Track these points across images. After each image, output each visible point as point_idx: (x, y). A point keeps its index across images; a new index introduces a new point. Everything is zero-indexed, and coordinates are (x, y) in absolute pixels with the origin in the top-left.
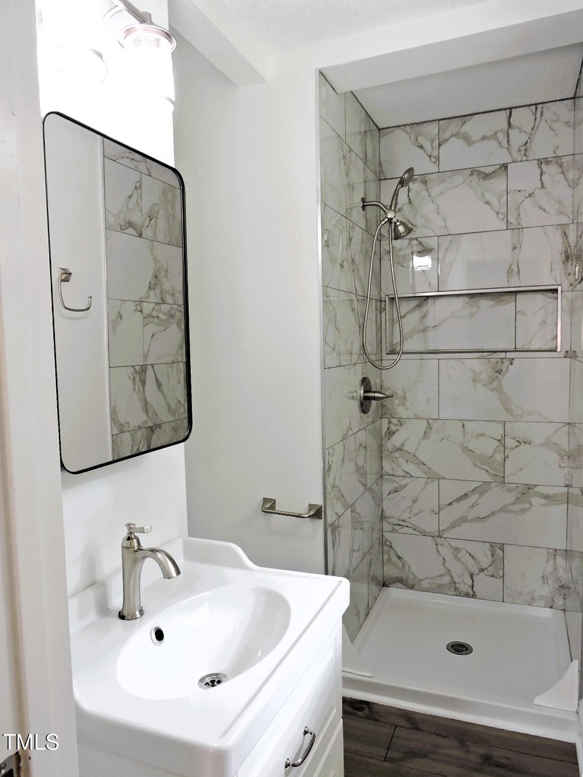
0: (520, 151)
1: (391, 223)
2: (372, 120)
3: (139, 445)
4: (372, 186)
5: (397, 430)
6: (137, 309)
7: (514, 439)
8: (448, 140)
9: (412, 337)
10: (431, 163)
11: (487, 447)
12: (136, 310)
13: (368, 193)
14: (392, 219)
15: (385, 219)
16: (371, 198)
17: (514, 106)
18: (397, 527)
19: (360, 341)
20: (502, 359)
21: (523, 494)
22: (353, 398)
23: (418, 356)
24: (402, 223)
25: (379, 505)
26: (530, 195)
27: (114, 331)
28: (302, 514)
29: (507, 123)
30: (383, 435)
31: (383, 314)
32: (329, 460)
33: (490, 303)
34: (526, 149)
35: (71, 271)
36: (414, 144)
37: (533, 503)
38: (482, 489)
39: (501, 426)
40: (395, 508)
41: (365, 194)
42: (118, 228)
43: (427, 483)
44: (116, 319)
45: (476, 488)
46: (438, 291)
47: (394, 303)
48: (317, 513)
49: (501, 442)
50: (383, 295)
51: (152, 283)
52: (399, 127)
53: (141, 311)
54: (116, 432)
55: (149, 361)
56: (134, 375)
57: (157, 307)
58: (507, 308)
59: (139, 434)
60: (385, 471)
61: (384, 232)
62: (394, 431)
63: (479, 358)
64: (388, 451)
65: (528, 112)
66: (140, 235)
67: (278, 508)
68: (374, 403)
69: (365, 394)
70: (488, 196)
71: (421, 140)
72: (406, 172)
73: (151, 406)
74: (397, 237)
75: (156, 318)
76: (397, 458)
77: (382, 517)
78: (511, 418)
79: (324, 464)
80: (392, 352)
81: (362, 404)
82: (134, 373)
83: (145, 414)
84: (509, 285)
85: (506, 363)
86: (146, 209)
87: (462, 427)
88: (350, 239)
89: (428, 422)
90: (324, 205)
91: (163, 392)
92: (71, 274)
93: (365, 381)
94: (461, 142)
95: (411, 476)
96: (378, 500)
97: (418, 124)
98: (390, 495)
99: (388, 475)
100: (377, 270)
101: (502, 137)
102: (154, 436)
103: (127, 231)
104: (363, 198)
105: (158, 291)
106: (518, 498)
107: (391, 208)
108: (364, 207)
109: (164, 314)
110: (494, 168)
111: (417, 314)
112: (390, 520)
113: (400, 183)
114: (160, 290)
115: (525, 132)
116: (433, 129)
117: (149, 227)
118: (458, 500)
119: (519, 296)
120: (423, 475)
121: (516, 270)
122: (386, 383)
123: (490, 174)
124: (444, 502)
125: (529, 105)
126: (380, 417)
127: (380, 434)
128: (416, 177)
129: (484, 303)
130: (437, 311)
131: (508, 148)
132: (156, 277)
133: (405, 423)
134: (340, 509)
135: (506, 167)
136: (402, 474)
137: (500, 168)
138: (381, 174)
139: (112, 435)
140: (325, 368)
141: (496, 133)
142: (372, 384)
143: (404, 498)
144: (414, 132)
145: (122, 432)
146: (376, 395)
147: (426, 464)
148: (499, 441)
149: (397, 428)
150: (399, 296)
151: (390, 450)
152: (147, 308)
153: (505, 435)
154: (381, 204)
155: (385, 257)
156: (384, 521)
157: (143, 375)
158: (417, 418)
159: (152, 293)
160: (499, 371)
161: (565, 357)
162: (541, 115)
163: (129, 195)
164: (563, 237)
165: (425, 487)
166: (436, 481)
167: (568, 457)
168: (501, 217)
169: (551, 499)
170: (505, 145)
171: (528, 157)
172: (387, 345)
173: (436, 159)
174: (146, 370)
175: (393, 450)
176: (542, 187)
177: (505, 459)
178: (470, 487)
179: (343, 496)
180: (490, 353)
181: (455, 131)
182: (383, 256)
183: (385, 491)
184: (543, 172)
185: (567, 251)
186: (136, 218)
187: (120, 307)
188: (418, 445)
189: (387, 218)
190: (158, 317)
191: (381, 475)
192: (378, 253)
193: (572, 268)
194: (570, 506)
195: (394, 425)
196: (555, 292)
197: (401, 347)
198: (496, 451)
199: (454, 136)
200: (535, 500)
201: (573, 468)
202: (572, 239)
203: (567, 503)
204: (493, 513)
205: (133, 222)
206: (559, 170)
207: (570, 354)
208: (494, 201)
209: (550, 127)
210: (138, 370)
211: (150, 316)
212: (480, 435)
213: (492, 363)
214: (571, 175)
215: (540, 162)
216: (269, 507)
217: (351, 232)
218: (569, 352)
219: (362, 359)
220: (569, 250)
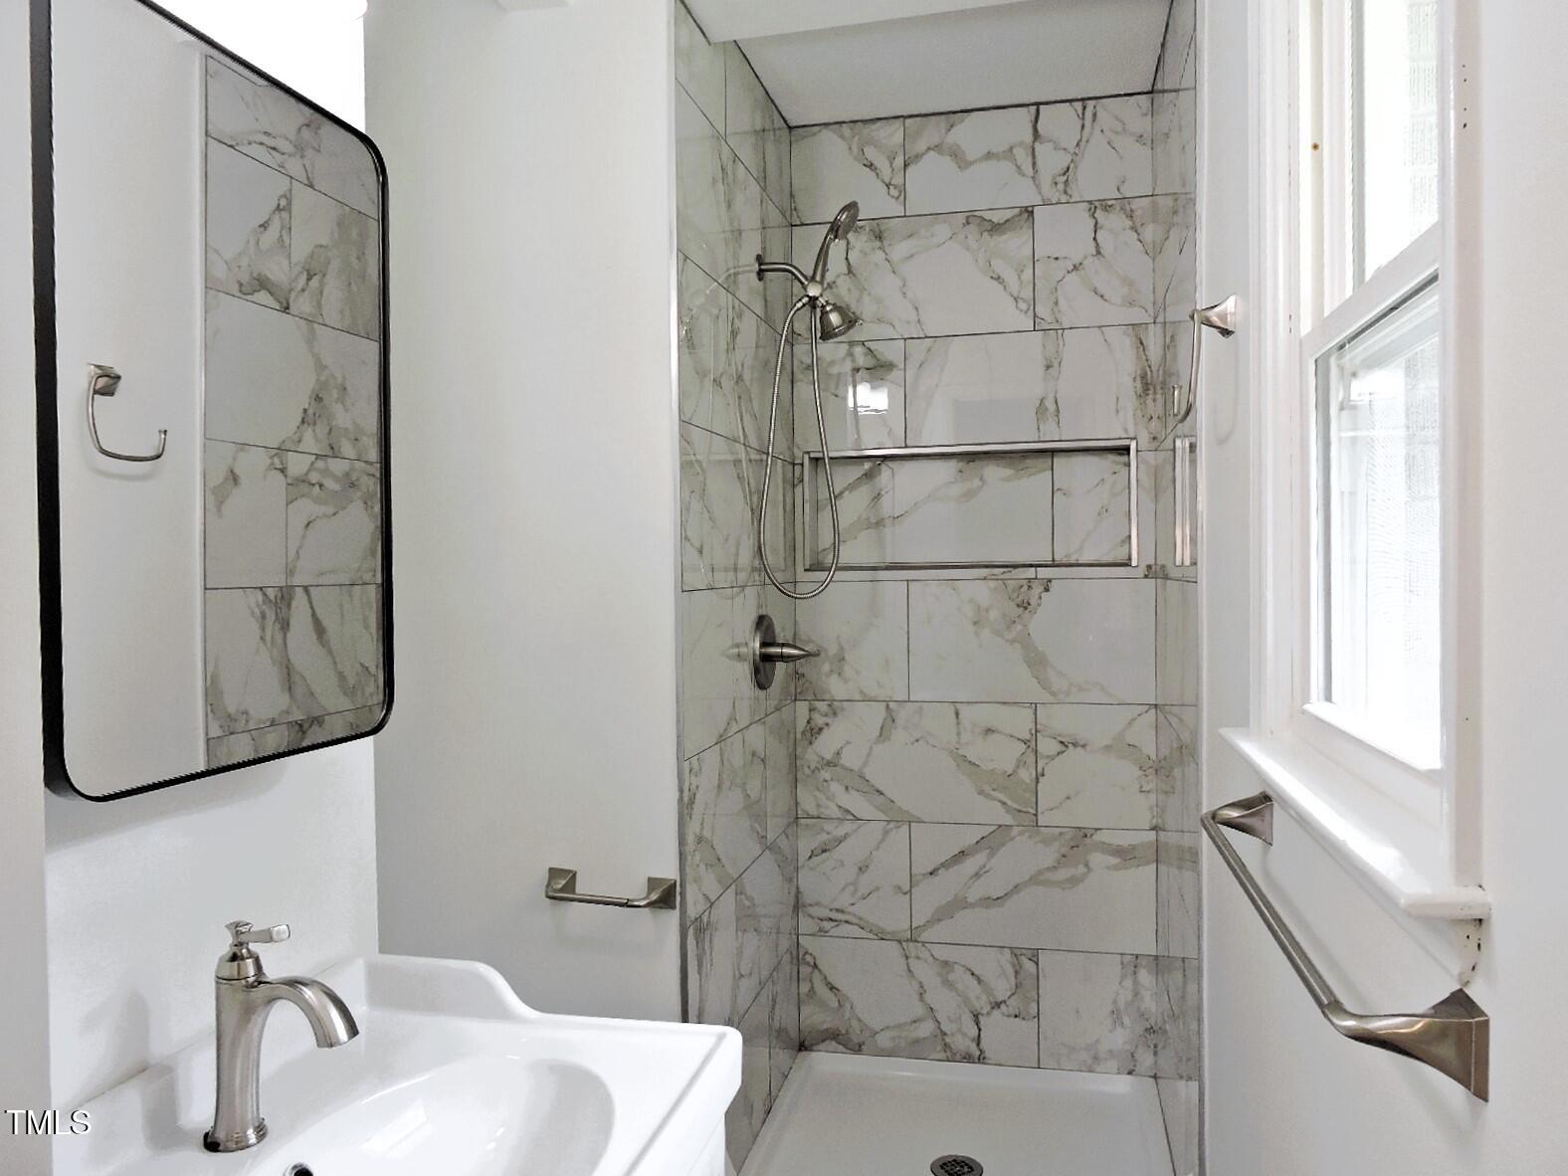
0: (1056, 184)
1: (814, 307)
2: (777, 108)
4: (777, 236)
5: (827, 724)
6: (273, 464)
7: (1054, 738)
8: (923, 156)
9: (857, 537)
10: (890, 198)
11: (1002, 755)
12: (272, 467)
13: (769, 249)
14: (817, 298)
15: (802, 298)
16: (775, 255)
17: (1044, 100)
18: (827, 925)
19: (754, 541)
20: (1029, 580)
21: (1073, 847)
22: (740, 656)
23: (868, 575)
24: (836, 308)
25: (790, 880)
26: (1075, 268)
27: (219, 509)
28: (633, 901)
29: (1030, 130)
30: (799, 736)
31: (798, 490)
32: (691, 783)
33: (1008, 472)
34: (1067, 180)
35: (118, 371)
36: (857, 160)
37: (1092, 864)
38: (993, 840)
39: (1030, 712)
40: (823, 884)
41: (764, 249)
42: (235, 290)
43: (886, 833)
44: (224, 486)
45: (982, 838)
46: (906, 447)
47: (822, 469)
48: (665, 897)
49: (1031, 744)
50: (798, 453)
51: (310, 412)
52: (829, 127)
53: (283, 471)
54: (215, 732)
55: (298, 581)
56: (264, 607)
57: (320, 464)
58: (1035, 482)
59: (272, 740)
60: (802, 810)
61: (800, 327)
62: (819, 725)
63: (985, 579)
64: (809, 767)
65: (1069, 113)
66: (286, 309)
67: (582, 888)
68: (780, 666)
69: (764, 650)
70: (998, 266)
71: (871, 153)
72: (843, 210)
73: (301, 676)
74: (827, 334)
75: (317, 487)
76: (826, 781)
77: (798, 906)
78: (1045, 697)
79: (681, 791)
80: (817, 567)
81: (757, 671)
82: (264, 602)
83: (287, 694)
84: (1040, 438)
85: (1037, 589)
86: (299, 255)
87: (954, 716)
88: (734, 335)
89: (888, 706)
90: (684, 257)
91: (330, 648)
92: (119, 378)
93: (762, 623)
94: (946, 163)
95: (856, 818)
96: (790, 869)
97: (864, 122)
98: (811, 860)
99: (809, 817)
100: (788, 404)
101: (1022, 156)
103: (256, 297)
104: (758, 256)
105: (321, 429)
106: (1064, 856)
107: (814, 279)
108: (761, 274)
109: (336, 479)
110: (1007, 215)
111: (864, 493)
112: (811, 910)
113: (830, 232)
114: (328, 429)
115: (1064, 149)
116: (893, 135)
117: (306, 292)
118: (949, 864)
119: (1059, 460)
120: (880, 816)
121: (1052, 407)
122: (804, 630)
123: (1002, 225)
124: (922, 866)
125: (1071, 101)
126: (793, 698)
127: (792, 734)
128: (861, 223)
129: (993, 472)
130: (903, 485)
131: (1034, 178)
132: (318, 399)
133: (843, 709)
134: (711, 885)
135: (1032, 214)
136: (837, 813)
137: (1020, 214)
138: (794, 213)
139: (208, 740)
140: (685, 590)
141: (1011, 149)
142: (778, 628)
143: (842, 863)
144: (857, 137)
145: (232, 733)
146: (786, 650)
147: (885, 792)
148: (1026, 743)
149: (829, 720)
150: (831, 455)
151: (813, 765)
152: (298, 465)
153: (1036, 731)
154: (796, 268)
155: (802, 377)
156: (801, 913)
157: (284, 609)
158: (868, 699)
159: (308, 433)
160: (1025, 606)
161: (1146, 577)
162: (1094, 120)
163: (262, 222)
164: (1137, 348)
165: (883, 840)
166: (905, 828)
167: (1156, 771)
168: (1023, 306)
169: (1126, 855)
170: (1029, 171)
171: (1071, 196)
172: (807, 552)
173: (900, 192)
174: (291, 599)
175: (819, 766)
176: (1098, 253)
177: (1037, 779)
178: (970, 836)
179: (719, 860)
180: (1006, 570)
181: (936, 141)
182: (798, 375)
183: (804, 853)
184: (1098, 226)
185: (1146, 374)
186: (277, 270)
187: (235, 459)
188: (869, 755)
189: (808, 296)
190: (321, 486)
191: (794, 818)
192: (789, 370)
193: (1154, 407)
194: (1163, 868)
195: (821, 714)
196: (1125, 452)
197: (836, 556)
198: (1021, 763)
199: (933, 150)
200: (1097, 859)
201: (1166, 793)
202: (1154, 351)
203: (1157, 861)
204: (1016, 888)
205: (268, 279)
206: (1129, 223)
207: (1155, 572)
208: (1010, 276)
209: (1109, 143)
210: (272, 597)
211: (303, 481)
212: (989, 731)
213: (1010, 589)
214: (1149, 232)
215: (1093, 207)
216: (562, 887)
217: (736, 319)
218: (1153, 568)
219: (757, 578)
220: (1149, 373)
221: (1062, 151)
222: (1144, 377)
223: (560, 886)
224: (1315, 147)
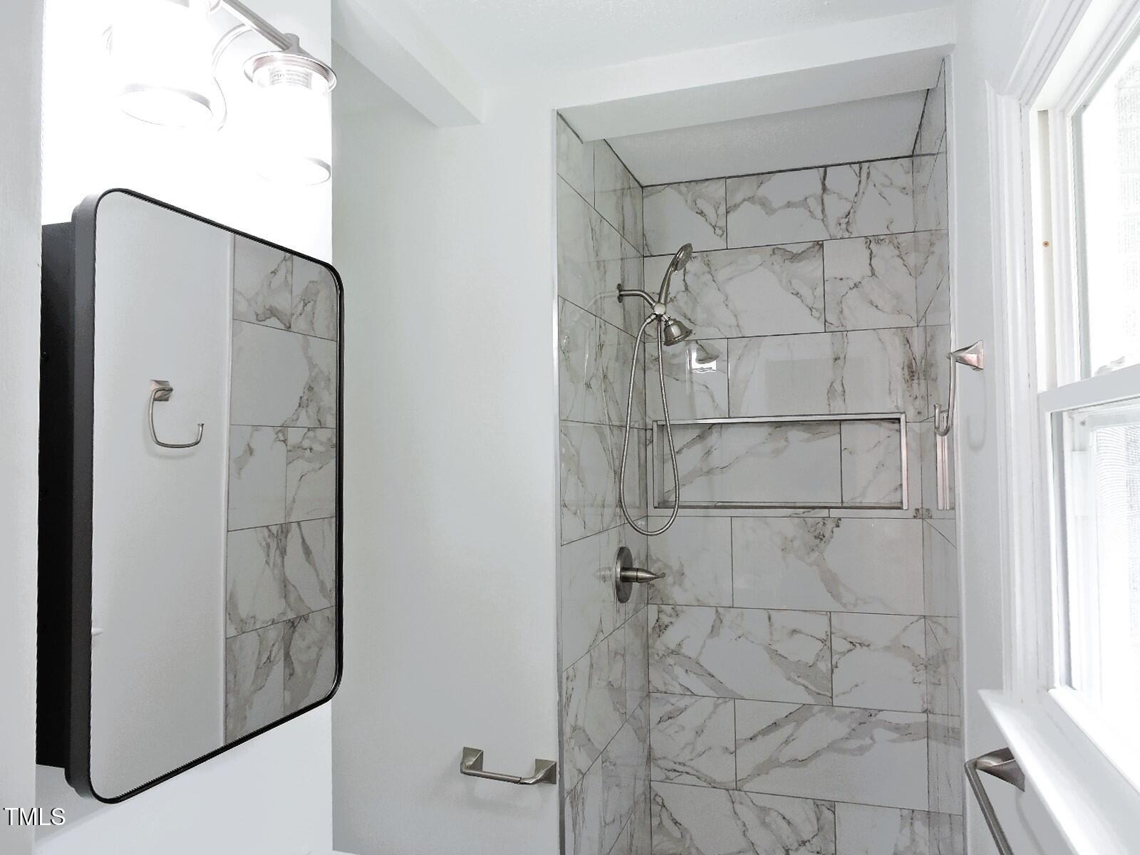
0: (840, 224)
1: (660, 321)
2: (632, 175)
3: (271, 652)
4: (633, 265)
5: (671, 623)
6: (278, 437)
7: (845, 639)
8: (739, 205)
9: (692, 482)
10: (715, 236)
11: (805, 650)
12: (277, 439)
13: (626, 278)
14: (662, 316)
15: (651, 315)
16: (631, 285)
17: (830, 163)
18: (672, 775)
19: (616, 493)
20: (824, 518)
21: (860, 724)
22: (604, 578)
23: (701, 512)
24: (677, 323)
25: (644, 742)
26: (856, 286)
27: (239, 474)
28: (524, 779)
29: (820, 186)
30: (650, 630)
31: (649, 448)
32: (567, 688)
33: (806, 435)
34: (848, 222)
35: (172, 385)
36: (692, 209)
37: (875, 737)
38: (799, 715)
39: (826, 619)
40: (670, 743)
41: (623, 280)
42: (253, 319)
43: (716, 706)
44: (242, 457)
45: (791, 713)
46: (729, 418)
47: (665, 434)
48: (549, 775)
49: (827, 643)
50: (649, 421)
51: (305, 398)
52: (671, 186)
53: (285, 441)
54: (232, 632)
55: (293, 519)
56: (269, 540)
57: (311, 434)
58: (829, 443)
59: (273, 634)
60: (653, 686)
61: (651, 331)
62: (666, 623)
63: (790, 516)
64: (658, 655)
65: (848, 174)
66: (288, 328)
67: (487, 767)
68: (635, 585)
69: (623, 573)
70: (797, 285)
71: (702, 204)
72: (682, 249)
73: (294, 586)
74: (670, 341)
75: (309, 450)
76: (670, 665)
77: (650, 758)
78: (837, 607)
79: (560, 695)
80: (663, 504)
81: (618, 588)
82: (269, 536)
83: (283, 600)
84: (830, 411)
85: (830, 524)
86: (298, 290)
87: (767, 620)
88: (601, 346)
89: (717, 611)
90: (563, 300)
91: (315, 565)
92: (171, 390)
93: (623, 553)
94: (757, 208)
95: (693, 694)
96: (643, 734)
97: (696, 181)
98: (660, 724)
99: (658, 691)
100: (640, 385)
101: (814, 204)
102: (296, 635)
103: (268, 322)
104: (619, 285)
105: (312, 410)
106: (854, 730)
107: (659, 301)
108: (620, 298)
109: (322, 444)
110: (803, 247)
111: (698, 449)
112: (662, 763)
113: (672, 264)
114: (317, 408)
115: (846, 199)
116: (717, 190)
117: (303, 315)
118: (764, 732)
119: (844, 427)
120: (712, 693)
121: (839, 389)
122: (654, 552)
123: (800, 254)
124: (745, 733)
125: (850, 164)
126: (646, 602)
127: (645, 630)
128: (694, 255)
129: (796, 435)
130: (727, 445)
131: (823, 220)
132: (311, 389)
133: (683, 611)
134: (582, 760)
135: (822, 246)
136: (678, 689)
137: (813, 247)
138: (646, 247)
139: (226, 639)
140: (563, 543)
141: (806, 198)
142: (634, 555)
143: (683, 728)
144: (691, 193)
145: (243, 633)
146: (641, 574)
147: (715, 674)
148: (823, 641)
149: (673, 620)
150: (671, 422)
151: (661, 653)
152: (294, 436)
153: (831, 633)
154: (646, 293)
155: (651, 366)
156: (652, 763)
157: (283, 539)
158: (701, 605)
159: (303, 413)
160: (820, 537)
161: (915, 517)
162: (868, 178)
163: (273, 270)
164: (904, 345)
165: (714, 712)
166: (732, 702)
167: (925, 667)
168: (816, 314)
169: (903, 731)
170: (820, 215)
171: (851, 233)
172: (656, 494)
173: (723, 231)
174: (288, 532)
175: (666, 654)
176: (873, 274)
177: (832, 670)
178: (782, 711)
179: (589, 740)
180: (806, 510)
181: (749, 194)
182: (649, 365)
183: (654, 718)
184: (873, 255)
185: (912, 364)
186: (283, 302)
187: (251, 436)
188: (703, 647)
189: (655, 314)
190: (311, 449)
191: (648, 694)
192: (642, 361)
193: (919, 388)
194: (933, 743)
195: (667, 615)
196: (897, 421)
197: (677, 497)
198: (819, 657)
199: (747, 200)
200: (880, 733)
201: (934, 684)
202: (918, 348)
203: (928, 737)
204: (817, 754)
205: (277, 309)
206: (897, 252)
207: (921, 514)
208: (805, 291)
209: (880, 194)
210: (275, 533)
211: (299, 448)
212: (794, 631)
213: (809, 524)
214: (912, 259)
215: (868, 241)
216: (473, 763)
217: (602, 335)
218: (920, 511)
219: (618, 521)
220: (914, 364)
221: (845, 200)
222: (910, 366)
223: (471, 763)
224: (1046, 244)
